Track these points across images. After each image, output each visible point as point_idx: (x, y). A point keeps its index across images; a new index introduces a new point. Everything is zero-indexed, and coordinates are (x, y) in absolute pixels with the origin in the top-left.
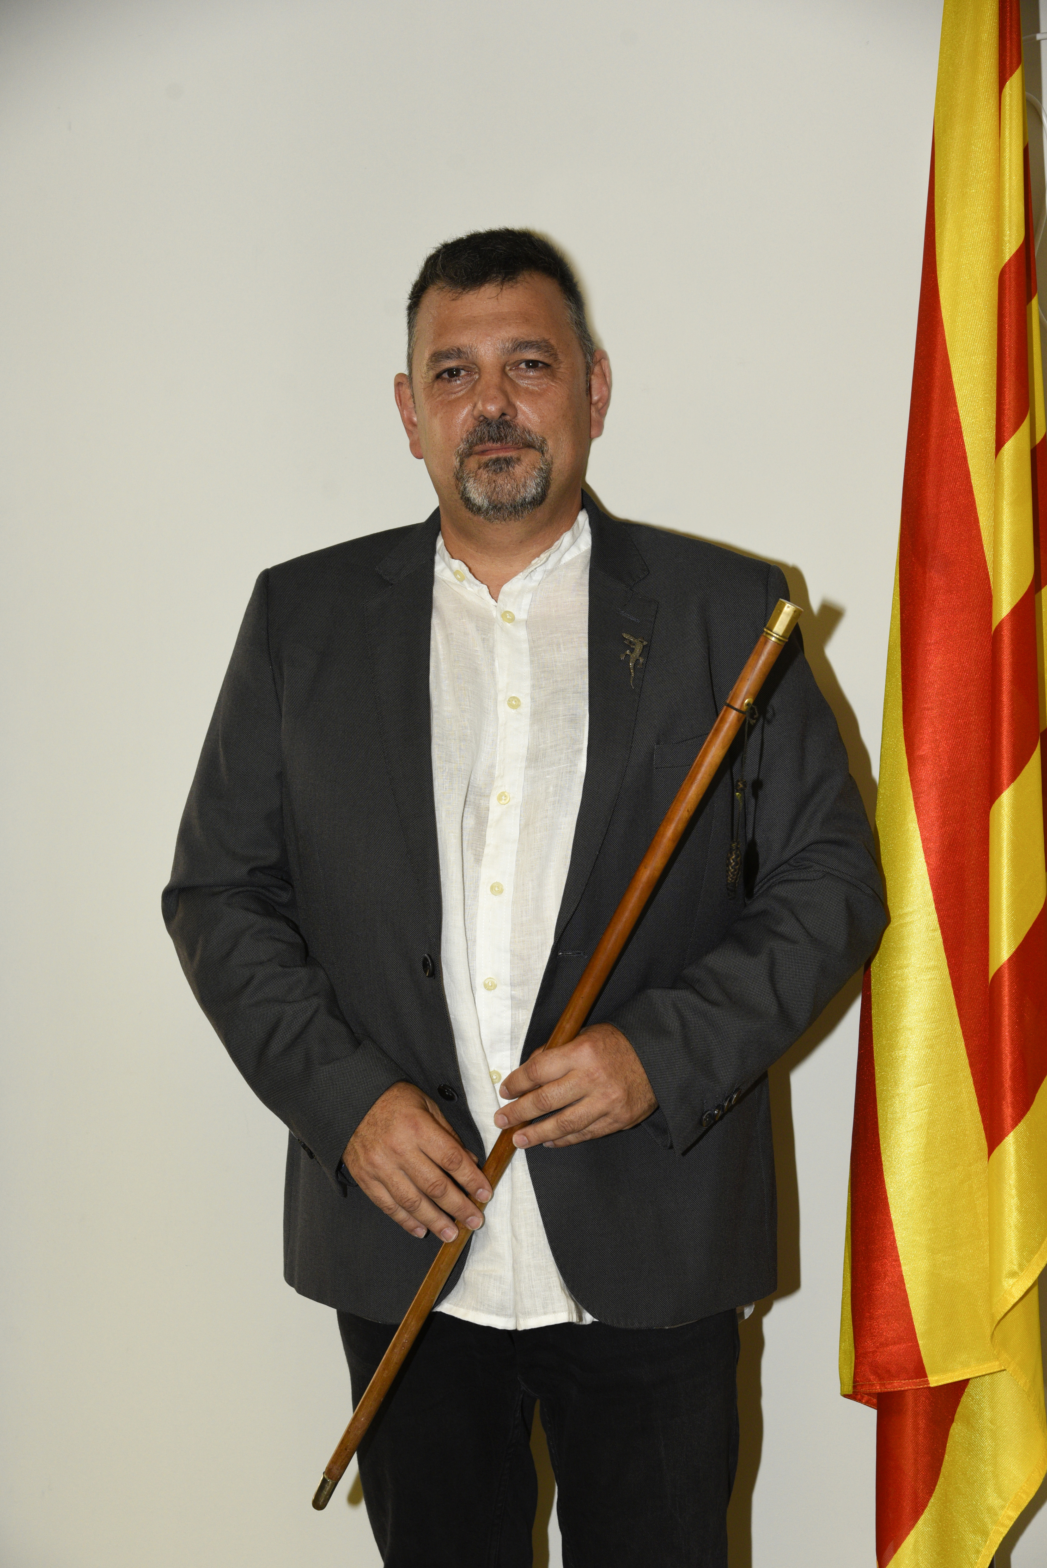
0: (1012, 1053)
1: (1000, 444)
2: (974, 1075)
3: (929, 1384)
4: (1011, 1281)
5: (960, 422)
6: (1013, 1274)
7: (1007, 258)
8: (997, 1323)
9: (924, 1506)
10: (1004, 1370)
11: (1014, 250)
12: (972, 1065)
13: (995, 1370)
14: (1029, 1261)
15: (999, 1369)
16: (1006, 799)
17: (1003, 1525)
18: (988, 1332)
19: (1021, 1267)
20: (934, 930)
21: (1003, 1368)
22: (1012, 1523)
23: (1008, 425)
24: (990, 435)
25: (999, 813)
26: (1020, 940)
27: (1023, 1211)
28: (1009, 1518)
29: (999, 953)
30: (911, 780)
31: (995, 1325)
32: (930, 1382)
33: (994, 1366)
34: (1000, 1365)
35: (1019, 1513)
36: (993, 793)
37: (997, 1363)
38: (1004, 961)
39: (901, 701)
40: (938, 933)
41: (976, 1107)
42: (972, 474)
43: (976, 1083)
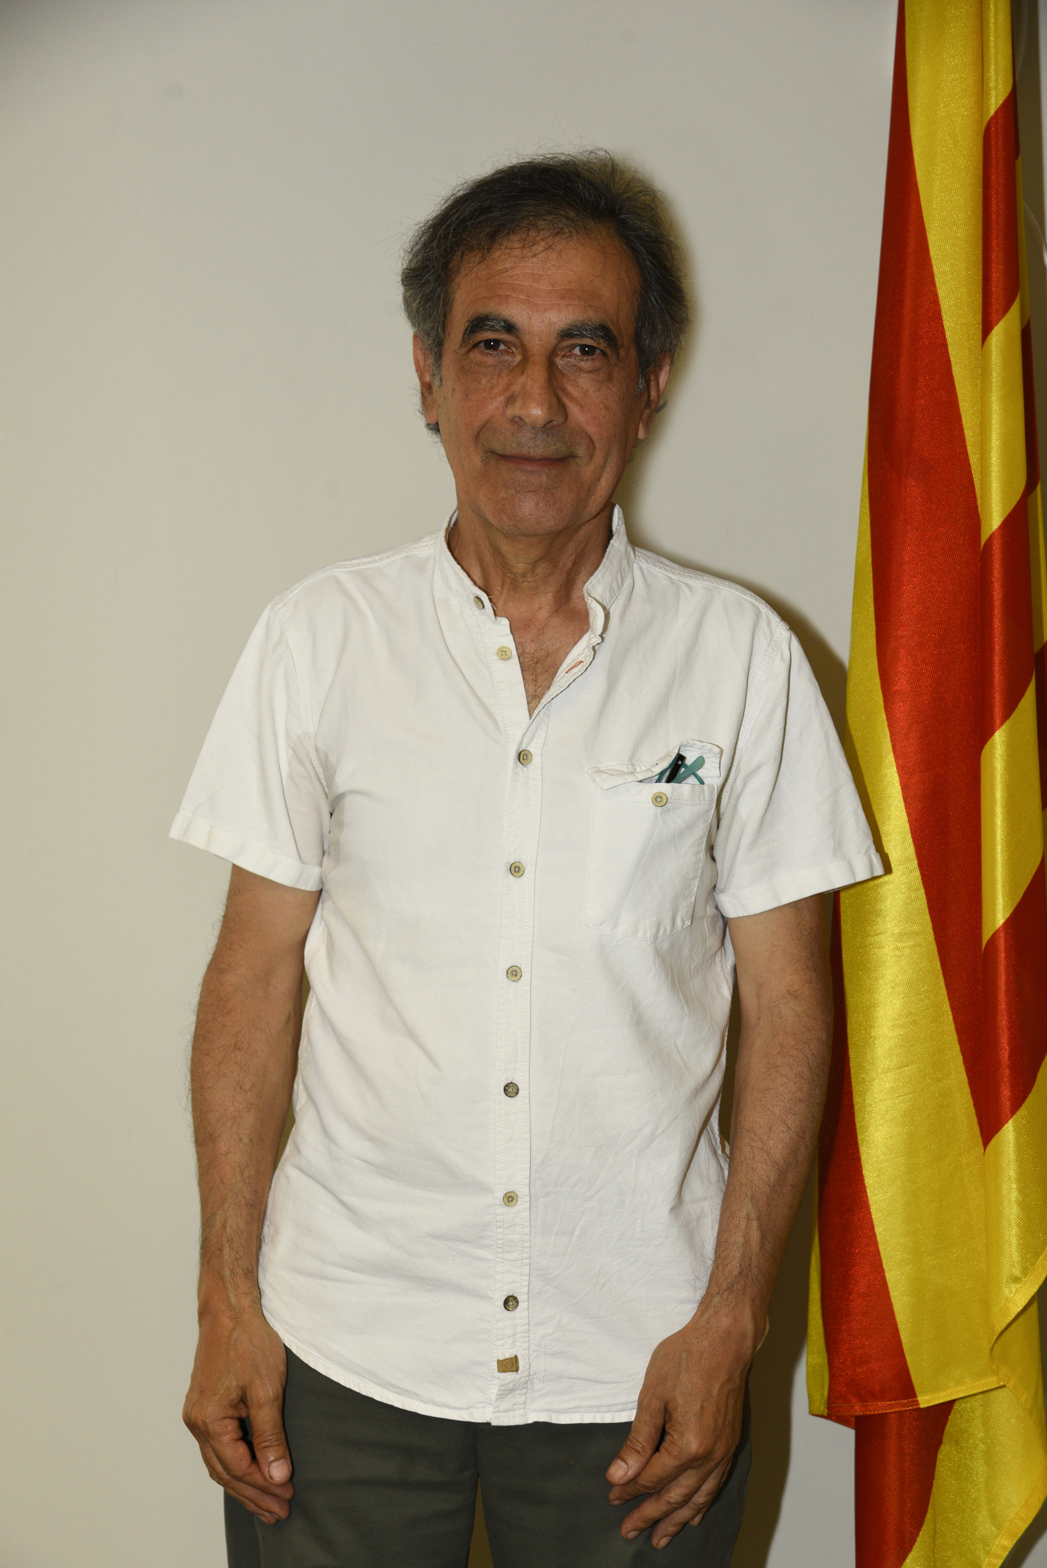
0: (1010, 1028)
1: (986, 330)
2: (963, 1053)
3: (918, 1404)
4: (1014, 1287)
5: (939, 305)
6: (1016, 1280)
7: (992, 111)
8: (998, 1335)
9: (913, 1541)
10: (1004, 1386)
11: (1000, 102)
12: (961, 1042)
13: (993, 1387)
14: (1033, 1264)
15: (997, 1386)
16: (999, 739)
17: (997, 1556)
18: (986, 1345)
19: (1025, 1271)
20: (917, 890)
21: (1002, 1384)
22: (1007, 1553)
23: (996, 305)
24: (976, 320)
25: (992, 755)
26: (1018, 898)
27: (1024, 1205)
28: (1003, 1548)
29: (994, 914)
30: (888, 719)
31: (995, 1337)
32: (920, 1402)
33: (991, 1382)
34: (999, 1380)
35: (1015, 1542)
36: (984, 735)
37: (995, 1378)
38: (998, 925)
39: (873, 628)
40: (922, 893)
41: (967, 1090)
42: (953, 364)
43: (966, 1062)
